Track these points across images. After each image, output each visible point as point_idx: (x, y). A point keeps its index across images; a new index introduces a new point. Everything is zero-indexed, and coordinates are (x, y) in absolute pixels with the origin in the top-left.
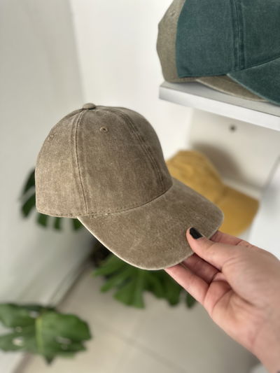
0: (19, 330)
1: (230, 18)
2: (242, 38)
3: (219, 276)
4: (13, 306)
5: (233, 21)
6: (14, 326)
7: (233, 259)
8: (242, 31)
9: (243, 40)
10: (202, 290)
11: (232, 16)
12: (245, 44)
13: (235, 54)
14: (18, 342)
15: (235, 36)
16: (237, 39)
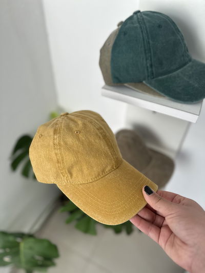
0: (8, 250)
1: (143, 48)
2: (151, 60)
4: (4, 234)
5: (145, 50)
8: (151, 56)
9: (151, 62)
12: (153, 64)
13: (148, 70)
14: (7, 259)
15: (146, 59)
16: (148, 61)
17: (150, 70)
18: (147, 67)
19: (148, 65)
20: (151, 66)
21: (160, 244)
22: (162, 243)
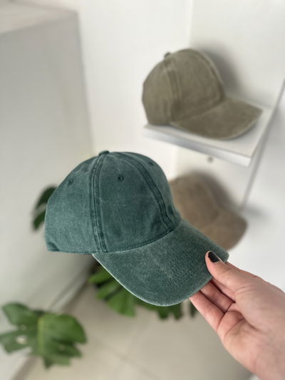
0: (24, 328)
1: (89, 209)
2: (101, 227)
3: (234, 307)
4: (20, 307)
5: (92, 212)
6: (19, 324)
7: (244, 287)
8: (99, 221)
9: (101, 229)
10: (217, 319)
11: (91, 208)
12: (104, 233)
13: (96, 240)
14: (21, 340)
15: (93, 225)
16: (95, 228)
17: (99, 240)
18: (95, 236)
19: (96, 233)
20: (102, 235)
21: (219, 334)
22: (221, 332)
